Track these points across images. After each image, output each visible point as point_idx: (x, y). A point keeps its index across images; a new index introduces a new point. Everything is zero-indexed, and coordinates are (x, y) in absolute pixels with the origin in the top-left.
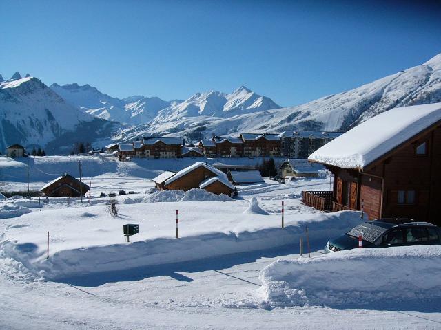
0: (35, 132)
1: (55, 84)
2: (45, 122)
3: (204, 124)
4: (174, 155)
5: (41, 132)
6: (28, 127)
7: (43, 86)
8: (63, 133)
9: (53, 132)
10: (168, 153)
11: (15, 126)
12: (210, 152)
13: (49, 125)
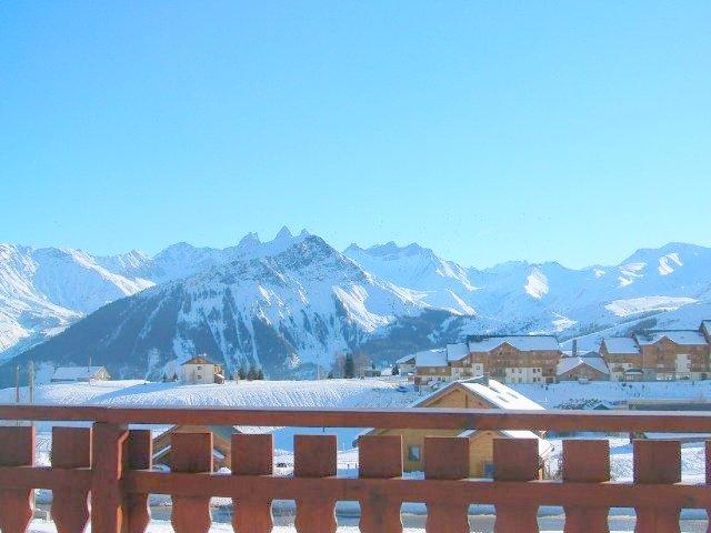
0: (311, 338)
1: (354, 247)
2: (332, 319)
3: (653, 313)
4: (539, 375)
5: (322, 340)
6: (300, 329)
7: (328, 251)
8: (364, 340)
9: (346, 339)
10: (524, 370)
11: (277, 328)
12: (626, 366)
13: (338, 326)
